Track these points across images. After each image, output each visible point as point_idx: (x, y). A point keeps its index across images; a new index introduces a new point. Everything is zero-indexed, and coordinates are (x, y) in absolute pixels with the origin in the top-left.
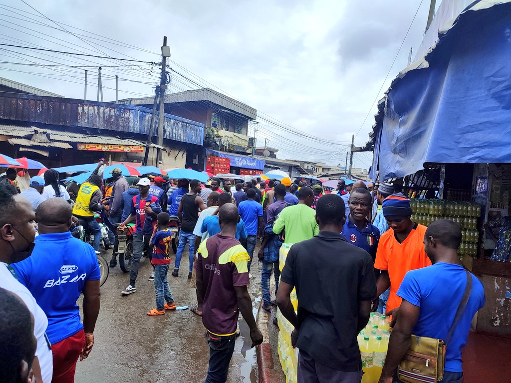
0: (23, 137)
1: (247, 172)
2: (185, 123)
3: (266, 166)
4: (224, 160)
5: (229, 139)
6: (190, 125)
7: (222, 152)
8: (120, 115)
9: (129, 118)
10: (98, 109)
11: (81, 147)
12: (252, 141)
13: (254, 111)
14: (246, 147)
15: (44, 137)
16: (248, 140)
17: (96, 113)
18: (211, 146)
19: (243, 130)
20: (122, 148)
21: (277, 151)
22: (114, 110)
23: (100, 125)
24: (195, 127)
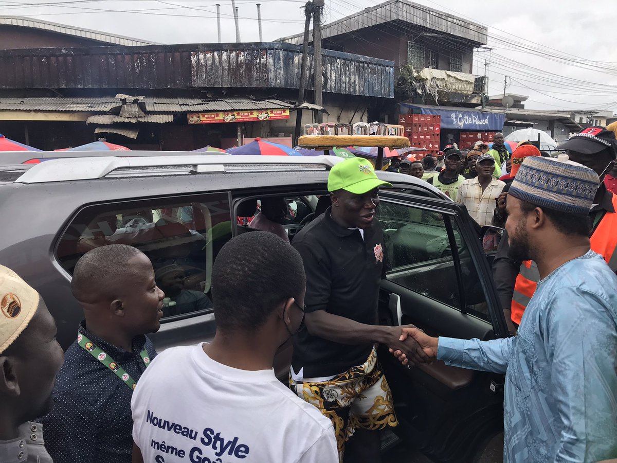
0: (108, 112)
1: (472, 136)
2: (362, 62)
3: (506, 124)
4: (429, 119)
5: (438, 83)
6: (370, 65)
7: (427, 107)
8: (252, 61)
9: (266, 65)
10: (219, 56)
11: (193, 120)
12: (480, 83)
13: (481, 30)
14: (471, 93)
15: (135, 109)
16: (473, 81)
17: (217, 63)
18: (408, 98)
19: (465, 66)
20: (255, 115)
21: (524, 99)
22: (242, 53)
23: (224, 82)
24: (379, 67)
